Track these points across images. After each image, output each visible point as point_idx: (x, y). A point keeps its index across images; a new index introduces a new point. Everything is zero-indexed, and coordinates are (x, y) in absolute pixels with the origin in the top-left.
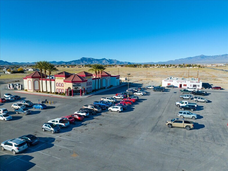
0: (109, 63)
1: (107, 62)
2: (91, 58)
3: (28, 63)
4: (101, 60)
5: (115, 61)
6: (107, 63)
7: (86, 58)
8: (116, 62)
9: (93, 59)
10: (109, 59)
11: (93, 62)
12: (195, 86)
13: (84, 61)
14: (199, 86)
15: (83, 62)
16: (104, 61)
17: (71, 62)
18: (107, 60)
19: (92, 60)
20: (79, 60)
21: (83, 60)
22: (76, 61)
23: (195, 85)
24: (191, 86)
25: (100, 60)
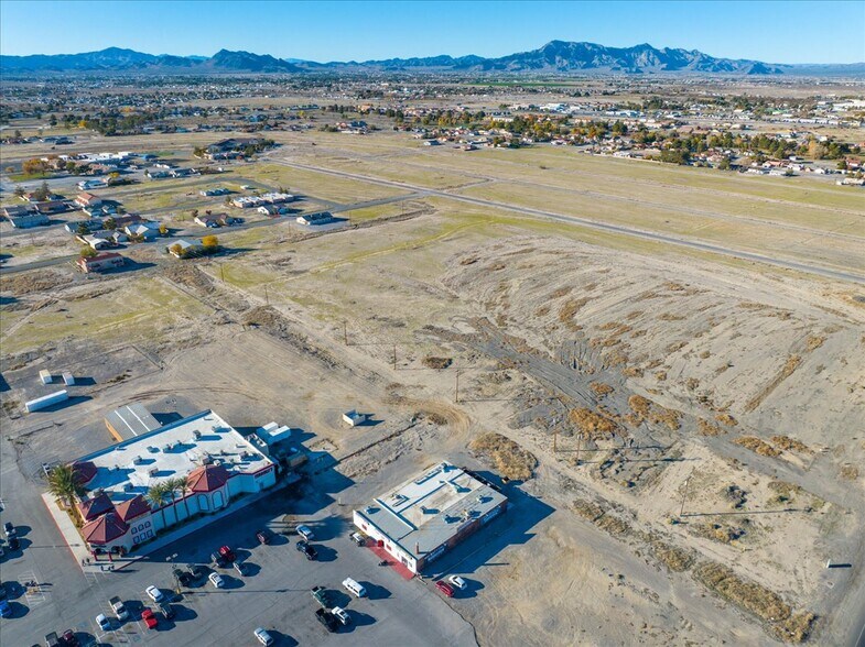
0: (664, 65)
1: (657, 61)
2: (589, 44)
3: (353, 62)
4: (630, 50)
5: (690, 57)
6: (653, 64)
7: (568, 44)
8: (697, 59)
9: (594, 46)
10: (667, 49)
11: (596, 61)
13: (558, 58)
15: (552, 62)
16: (643, 56)
17: (504, 59)
18: (656, 52)
19: (593, 53)
20: (536, 54)
21: (556, 50)
22: (527, 55)
25: (625, 50)
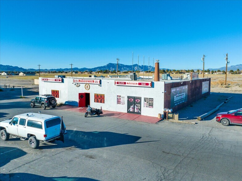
0: (142, 70)
1: (140, 69)
5: (149, 68)
9: (121, 65)
10: (142, 65)
11: (122, 69)
12: (133, 102)
13: (111, 68)
14: (151, 105)
16: (136, 67)
17: (95, 68)
18: (139, 66)
20: (104, 67)
22: (102, 67)
23: (135, 98)
24: (119, 102)
